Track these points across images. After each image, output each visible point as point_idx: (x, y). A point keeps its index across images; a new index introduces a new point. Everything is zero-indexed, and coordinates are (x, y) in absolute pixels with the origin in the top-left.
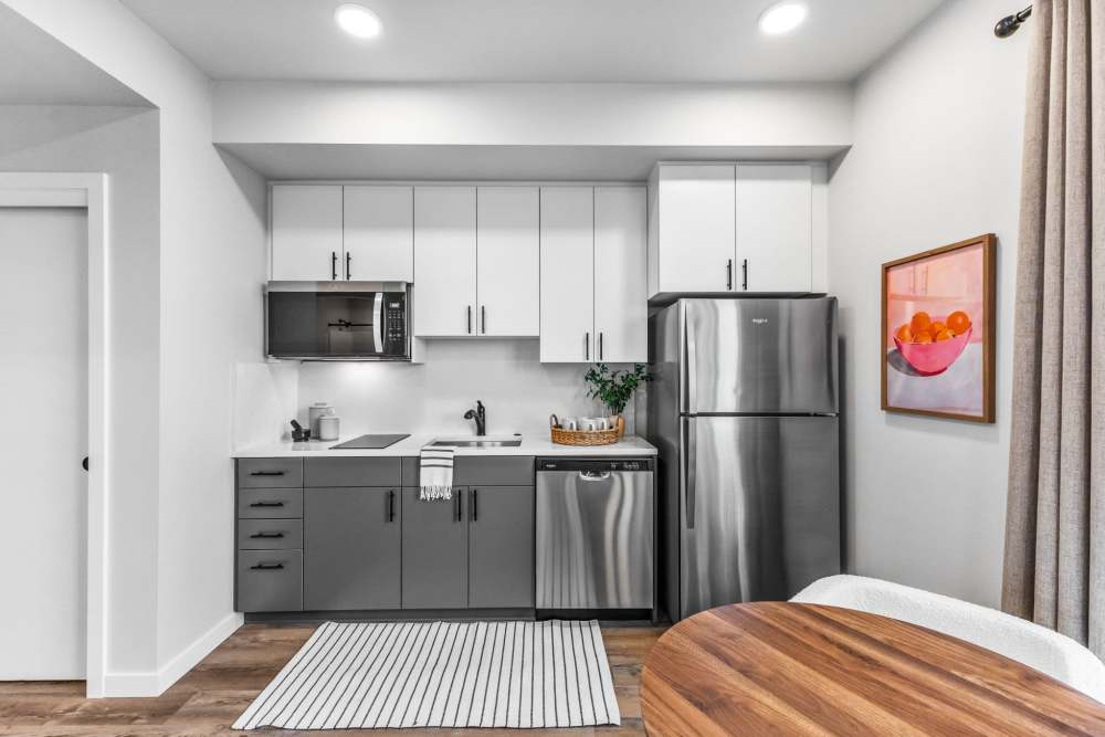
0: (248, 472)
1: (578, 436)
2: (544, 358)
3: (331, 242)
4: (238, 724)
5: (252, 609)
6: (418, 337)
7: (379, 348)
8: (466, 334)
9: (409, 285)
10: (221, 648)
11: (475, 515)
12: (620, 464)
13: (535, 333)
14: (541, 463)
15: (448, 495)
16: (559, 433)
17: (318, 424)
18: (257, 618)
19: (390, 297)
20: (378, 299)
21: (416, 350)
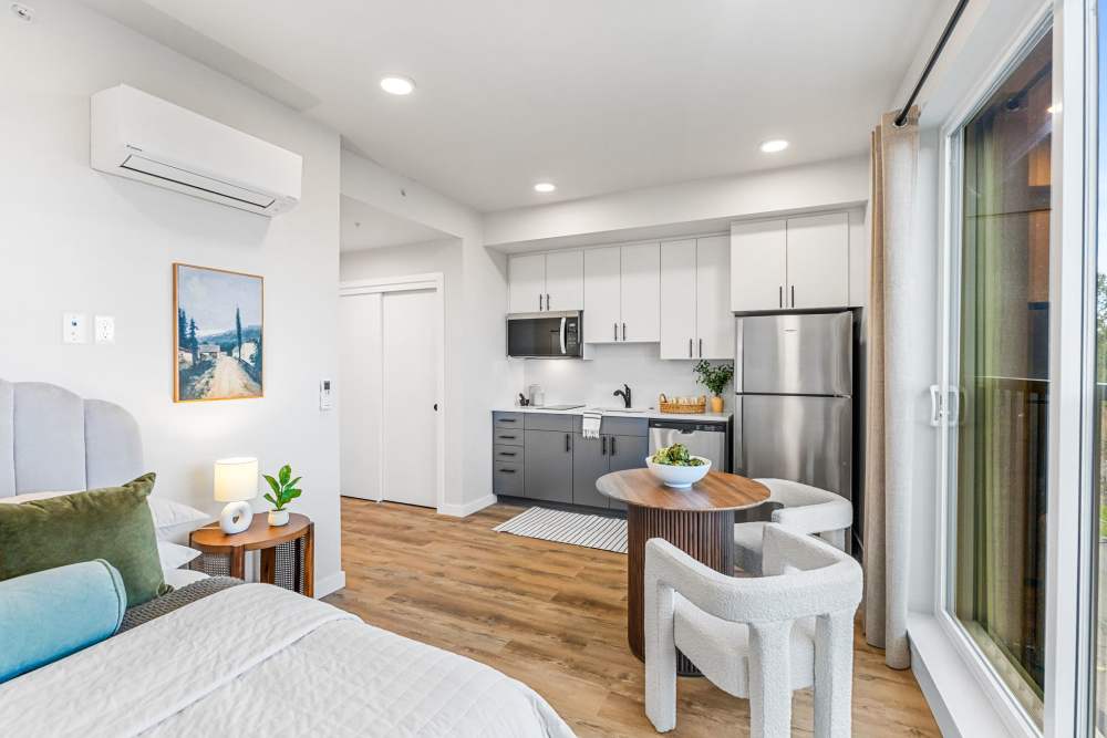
0: (499, 418)
1: (676, 408)
2: (663, 357)
3: (539, 289)
4: (495, 529)
5: (500, 493)
6: (588, 344)
7: (564, 352)
8: (613, 341)
9: (581, 312)
10: (486, 508)
11: (613, 452)
12: (703, 426)
13: (657, 340)
14: (652, 423)
15: (597, 436)
16: (665, 406)
17: (533, 396)
18: (503, 499)
19: (570, 320)
20: (563, 321)
21: (586, 352)
